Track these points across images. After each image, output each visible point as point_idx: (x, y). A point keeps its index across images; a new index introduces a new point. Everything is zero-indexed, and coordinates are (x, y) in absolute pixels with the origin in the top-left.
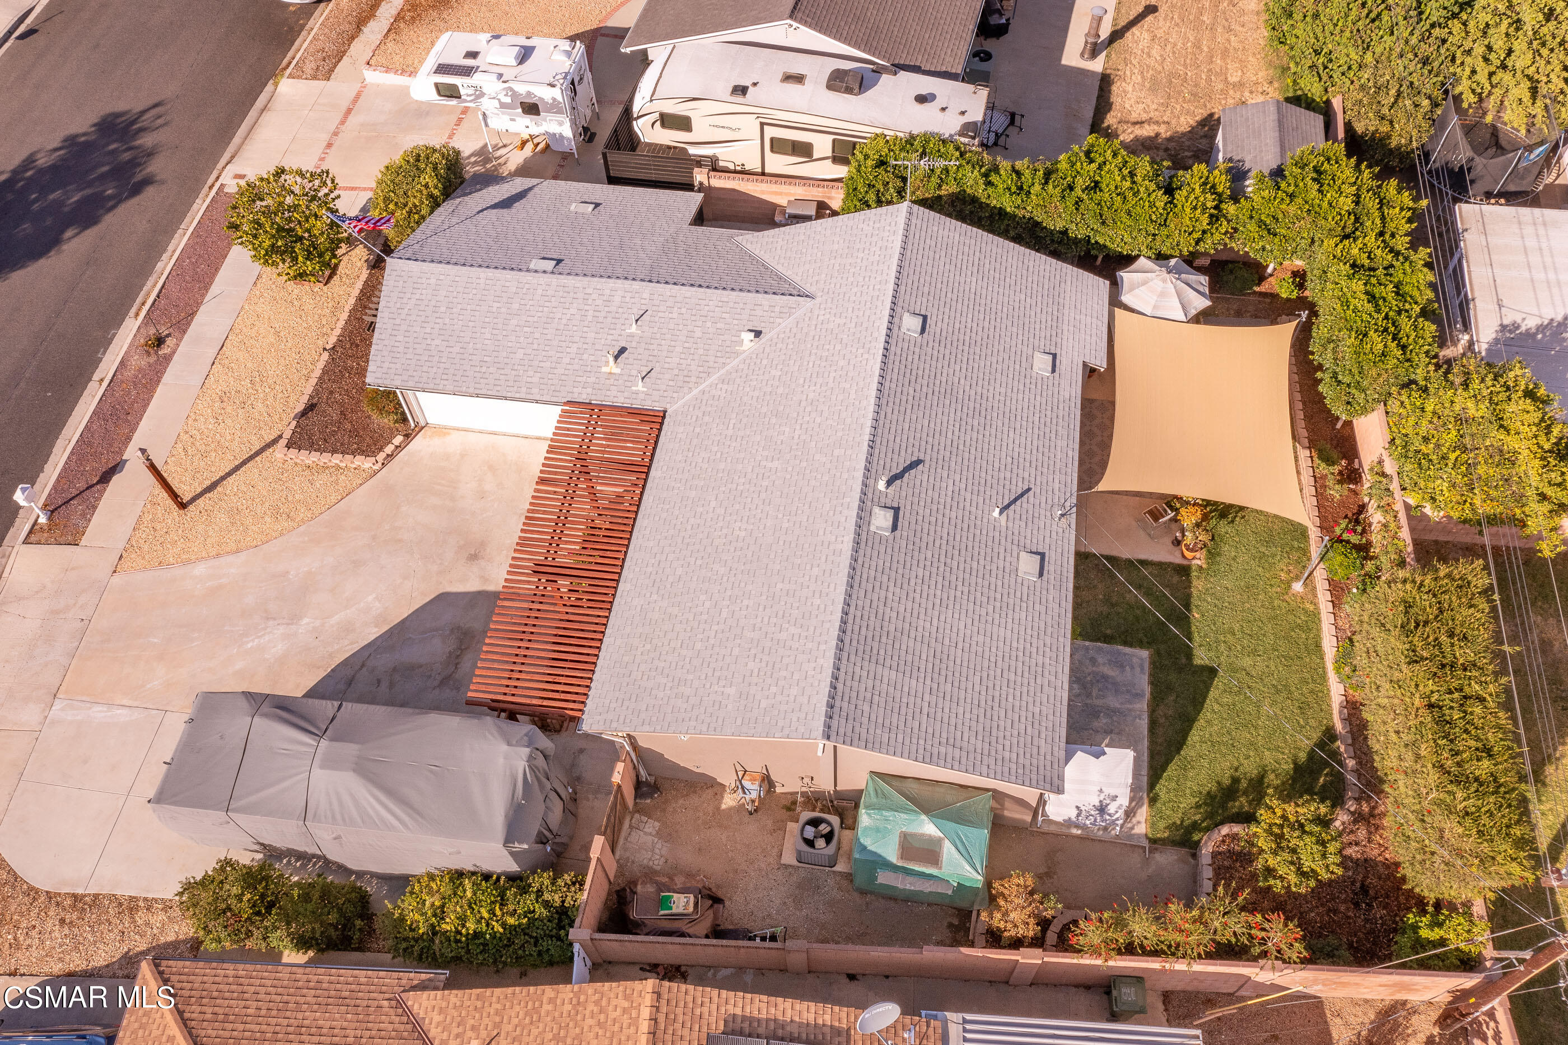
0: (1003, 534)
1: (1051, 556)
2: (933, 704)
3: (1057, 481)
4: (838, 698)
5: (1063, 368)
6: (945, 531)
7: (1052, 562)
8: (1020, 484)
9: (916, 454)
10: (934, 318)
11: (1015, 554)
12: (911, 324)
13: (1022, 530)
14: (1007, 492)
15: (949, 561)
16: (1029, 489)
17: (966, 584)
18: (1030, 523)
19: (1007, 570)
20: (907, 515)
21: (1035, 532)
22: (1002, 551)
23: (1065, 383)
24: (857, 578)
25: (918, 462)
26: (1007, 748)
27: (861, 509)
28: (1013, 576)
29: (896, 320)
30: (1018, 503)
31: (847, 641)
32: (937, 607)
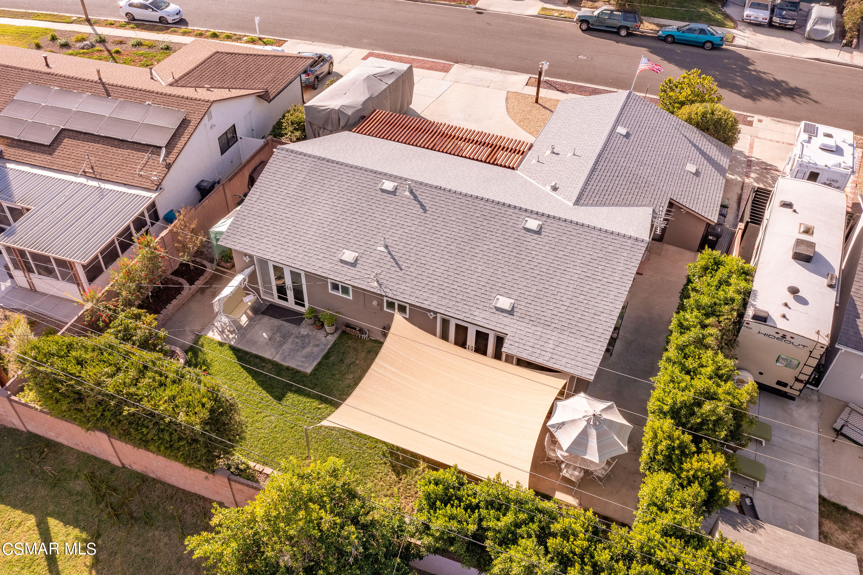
0: (371, 247)
1: (352, 271)
2: (281, 193)
3: (406, 288)
4: (295, 155)
5: (500, 317)
6: (378, 216)
7: (349, 271)
8: (405, 264)
9: (430, 209)
10: (539, 239)
11: (357, 250)
12: (533, 224)
13: (373, 258)
14: (400, 255)
15: (359, 214)
16: (401, 269)
17: (343, 220)
18: (377, 264)
19: (348, 244)
20: (390, 199)
21: (370, 265)
22: (361, 244)
23: (486, 315)
24: (356, 170)
25: (425, 211)
26: (249, 223)
27: (396, 177)
28: (344, 246)
29: (535, 216)
30: (392, 260)
31: (323, 162)
32: (332, 204)
